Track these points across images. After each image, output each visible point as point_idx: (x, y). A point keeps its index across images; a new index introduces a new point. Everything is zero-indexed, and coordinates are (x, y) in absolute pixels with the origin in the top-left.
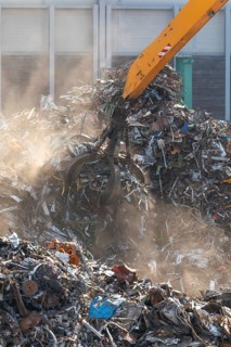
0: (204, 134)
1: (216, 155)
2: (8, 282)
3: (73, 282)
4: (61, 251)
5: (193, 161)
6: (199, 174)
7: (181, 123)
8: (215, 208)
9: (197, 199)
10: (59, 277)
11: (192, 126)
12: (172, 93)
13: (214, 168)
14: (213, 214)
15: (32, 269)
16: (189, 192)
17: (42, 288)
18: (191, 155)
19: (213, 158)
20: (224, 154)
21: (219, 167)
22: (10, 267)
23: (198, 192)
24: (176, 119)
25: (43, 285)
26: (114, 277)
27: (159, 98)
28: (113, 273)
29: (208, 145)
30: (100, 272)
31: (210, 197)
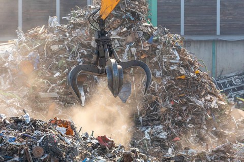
0: (164, 44)
1: (173, 59)
2: (22, 148)
3: (69, 148)
4: (60, 126)
5: (156, 63)
6: (161, 72)
7: (148, 36)
8: (172, 97)
9: (159, 90)
10: (59, 144)
11: (156, 38)
12: (142, 15)
13: (172, 68)
14: (171, 101)
15: (39, 139)
16: (154, 85)
17: (46, 152)
18: (155, 59)
19: (171, 61)
20: (179, 58)
21: (175, 67)
22: (24, 137)
23: (160, 85)
24: (144, 34)
25: (47, 150)
26: (98, 144)
27: (132, 19)
28: (97, 141)
29: (167, 52)
30: (88, 141)
31: (168, 88)
